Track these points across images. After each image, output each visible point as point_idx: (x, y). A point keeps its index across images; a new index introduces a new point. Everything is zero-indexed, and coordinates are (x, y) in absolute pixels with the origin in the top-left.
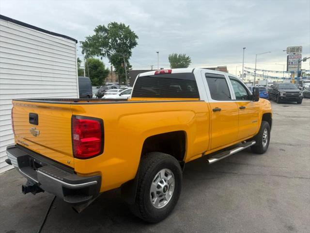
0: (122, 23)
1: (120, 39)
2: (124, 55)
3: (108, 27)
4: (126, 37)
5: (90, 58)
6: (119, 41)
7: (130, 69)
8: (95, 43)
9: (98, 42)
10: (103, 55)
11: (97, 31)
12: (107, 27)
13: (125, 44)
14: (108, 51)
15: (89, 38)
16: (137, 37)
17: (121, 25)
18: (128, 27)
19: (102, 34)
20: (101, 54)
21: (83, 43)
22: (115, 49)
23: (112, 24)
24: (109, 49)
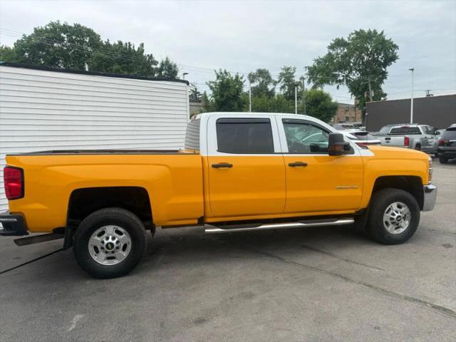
0: (372, 30)
1: (367, 55)
2: (369, 79)
3: (349, 38)
4: (377, 50)
5: (319, 89)
6: (366, 58)
7: (382, 99)
8: (328, 66)
9: (332, 63)
10: (340, 81)
11: (332, 47)
12: (346, 39)
13: (376, 61)
14: (347, 76)
15: (318, 61)
16: (396, 47)
17: (370, 32)
18: (382, 32)
19: (339, 51)
20: (337, 82)
21: (309, 68)
22: (360, 71)
23: (357, 33)
24: (349, 73)
